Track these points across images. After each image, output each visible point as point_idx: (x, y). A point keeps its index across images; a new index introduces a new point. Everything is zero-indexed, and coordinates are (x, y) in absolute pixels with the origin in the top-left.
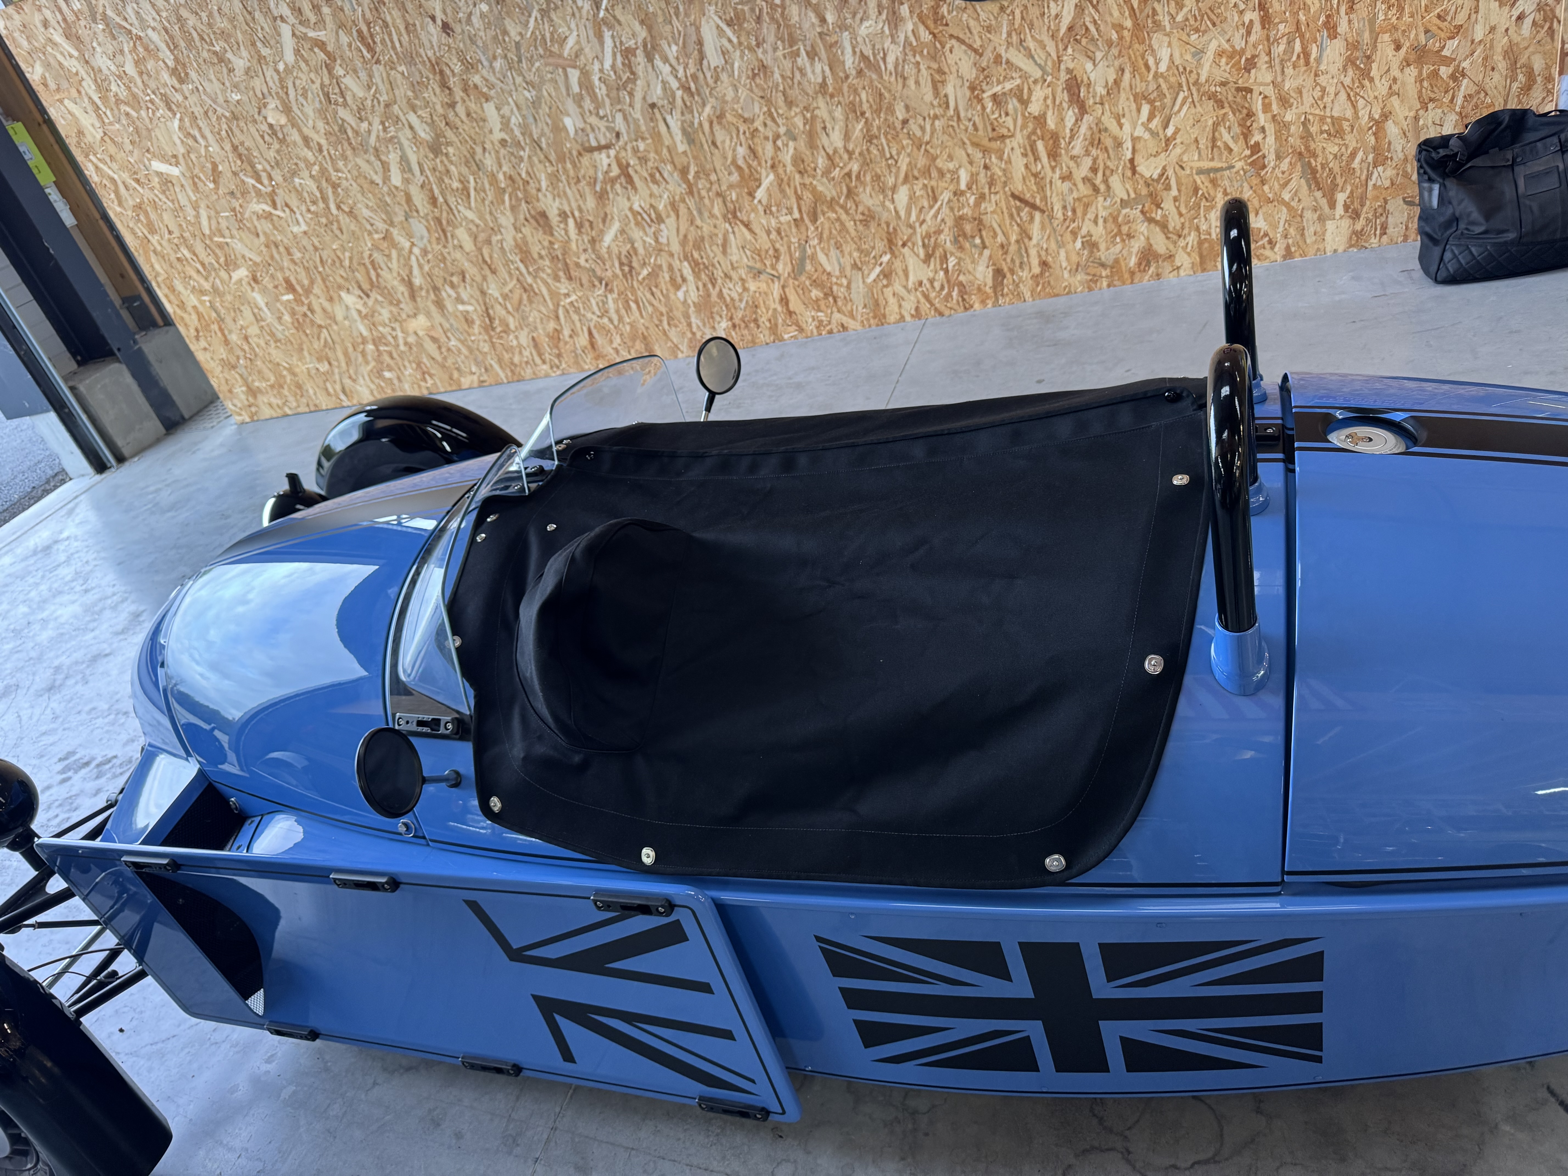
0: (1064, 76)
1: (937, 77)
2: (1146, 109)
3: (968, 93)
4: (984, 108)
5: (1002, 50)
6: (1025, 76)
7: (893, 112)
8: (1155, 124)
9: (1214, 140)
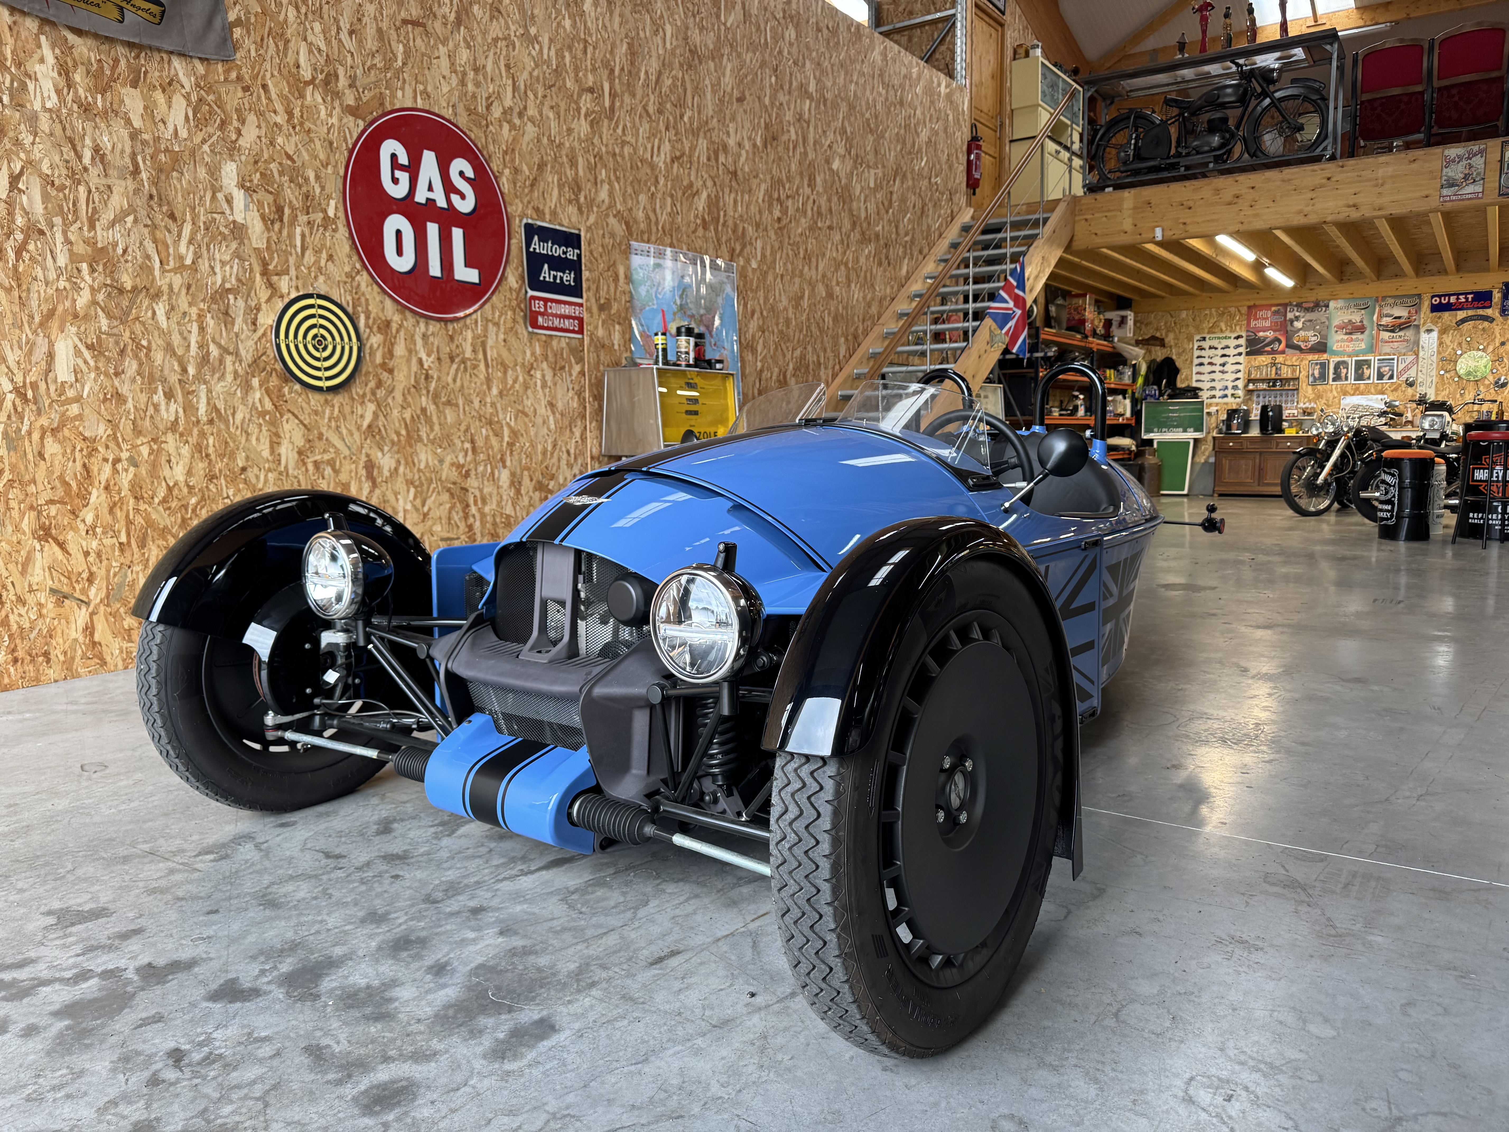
0: (364, 458)
1: (274, 439)
2: (412, 490)
3: (296, 456)
4: (307, 470)
5: (324, 430)
6: (337, 452)
7: (235, 459)
8: (418, 502)
9: (449, 519)
